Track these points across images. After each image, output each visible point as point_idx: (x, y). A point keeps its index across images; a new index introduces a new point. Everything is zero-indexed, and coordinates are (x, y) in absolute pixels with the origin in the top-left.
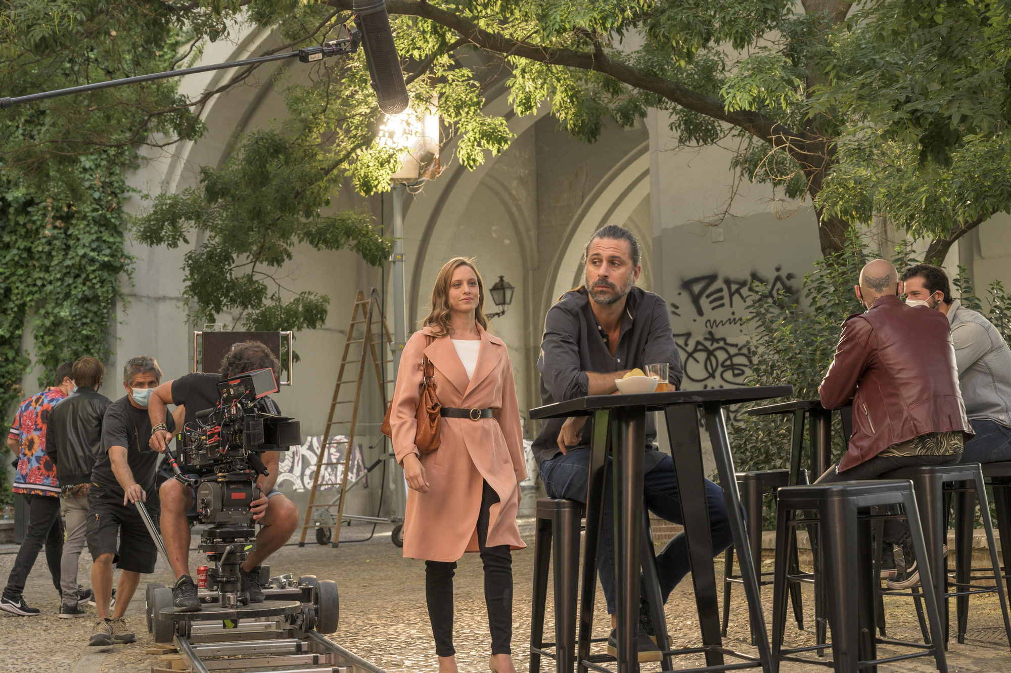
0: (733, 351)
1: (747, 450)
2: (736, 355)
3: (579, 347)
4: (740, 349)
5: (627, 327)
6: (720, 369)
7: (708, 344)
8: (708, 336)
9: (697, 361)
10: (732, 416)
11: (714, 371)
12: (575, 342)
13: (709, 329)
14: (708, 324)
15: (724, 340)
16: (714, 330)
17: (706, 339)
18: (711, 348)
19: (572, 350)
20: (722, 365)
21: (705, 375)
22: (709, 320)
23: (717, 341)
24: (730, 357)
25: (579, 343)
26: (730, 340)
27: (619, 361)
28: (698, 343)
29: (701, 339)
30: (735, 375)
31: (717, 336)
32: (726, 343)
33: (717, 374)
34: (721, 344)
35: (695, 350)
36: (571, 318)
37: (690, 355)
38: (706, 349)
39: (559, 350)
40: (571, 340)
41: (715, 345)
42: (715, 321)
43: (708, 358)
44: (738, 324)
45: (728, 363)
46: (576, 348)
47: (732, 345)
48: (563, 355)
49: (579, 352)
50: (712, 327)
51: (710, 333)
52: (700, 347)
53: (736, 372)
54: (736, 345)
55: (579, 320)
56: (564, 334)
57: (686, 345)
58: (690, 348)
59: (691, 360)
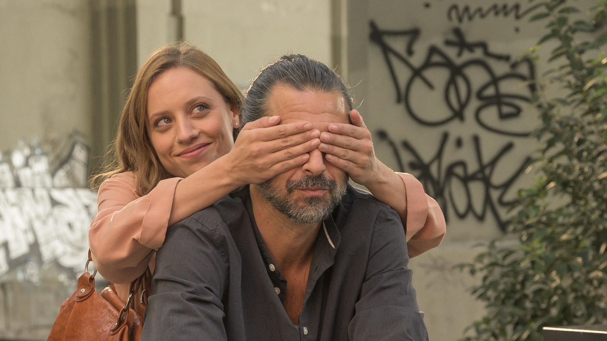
0: (500, 68)
1: (526, 296)
2: (506, 76)
3: (226, 310)
4: (514, 66)
5: (325, 266)
6: (474, 104)
7: (451, 52)
8: (452, 37)
9: (430, 86)
10: (495, 195)
11: (463, 106)
12: (219, 301)
13: (455, 23)
14: (454, 14)
15: (483, 45)
16: (465, 26)
17: (448, 43)
18: (458, 61)
19: (211, 318)
20: (479, 96)
21: (443, 113)
22: (455, 7)
23: (471, 47)
24: (495, 81)
25: (225, 299)
26: (495, 47)
27: (306, 331)
28: (433, 50)
29: (438, 41)
30: (503, 117)
31: (471, 38)
32: (487, 53)
33: (469, 113)
34: (478, 54)
35: (428, 64)
36: (210, 250)
37: (417, 73)
38: (448, 63)
39: (184, 320)
40: (210, 297)
41: (467, 56)
42: (467, 9)
43: (452, 82)
44: (512, 15)
45: (490, 91)
46: (219, 314)
47: (500, 58)
48: (195, 330)
49: (226, 320)
50: (460, 20)
51: (457, 32)
52: (436, 58)
53: (506, 110)
54: (506, 58)
55: (225, 254)
56: (196, 285)
57: (410, 52)
58: (417, 60)
59: (418, 84)
